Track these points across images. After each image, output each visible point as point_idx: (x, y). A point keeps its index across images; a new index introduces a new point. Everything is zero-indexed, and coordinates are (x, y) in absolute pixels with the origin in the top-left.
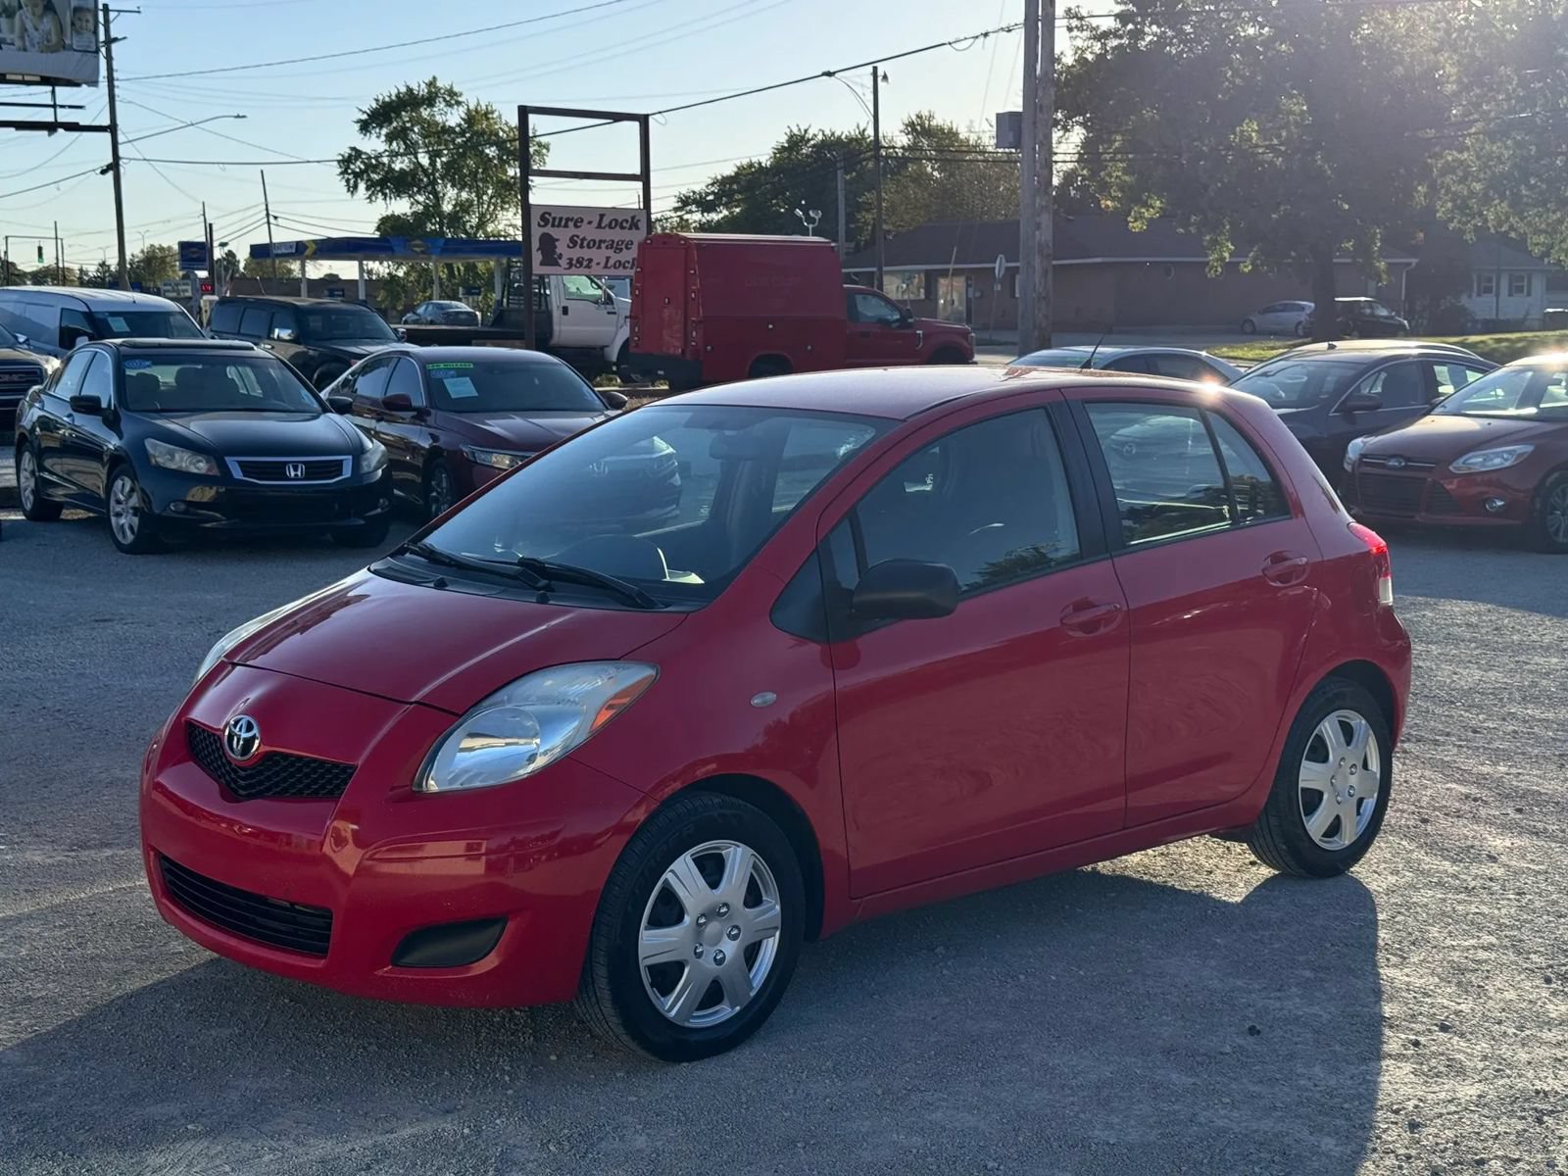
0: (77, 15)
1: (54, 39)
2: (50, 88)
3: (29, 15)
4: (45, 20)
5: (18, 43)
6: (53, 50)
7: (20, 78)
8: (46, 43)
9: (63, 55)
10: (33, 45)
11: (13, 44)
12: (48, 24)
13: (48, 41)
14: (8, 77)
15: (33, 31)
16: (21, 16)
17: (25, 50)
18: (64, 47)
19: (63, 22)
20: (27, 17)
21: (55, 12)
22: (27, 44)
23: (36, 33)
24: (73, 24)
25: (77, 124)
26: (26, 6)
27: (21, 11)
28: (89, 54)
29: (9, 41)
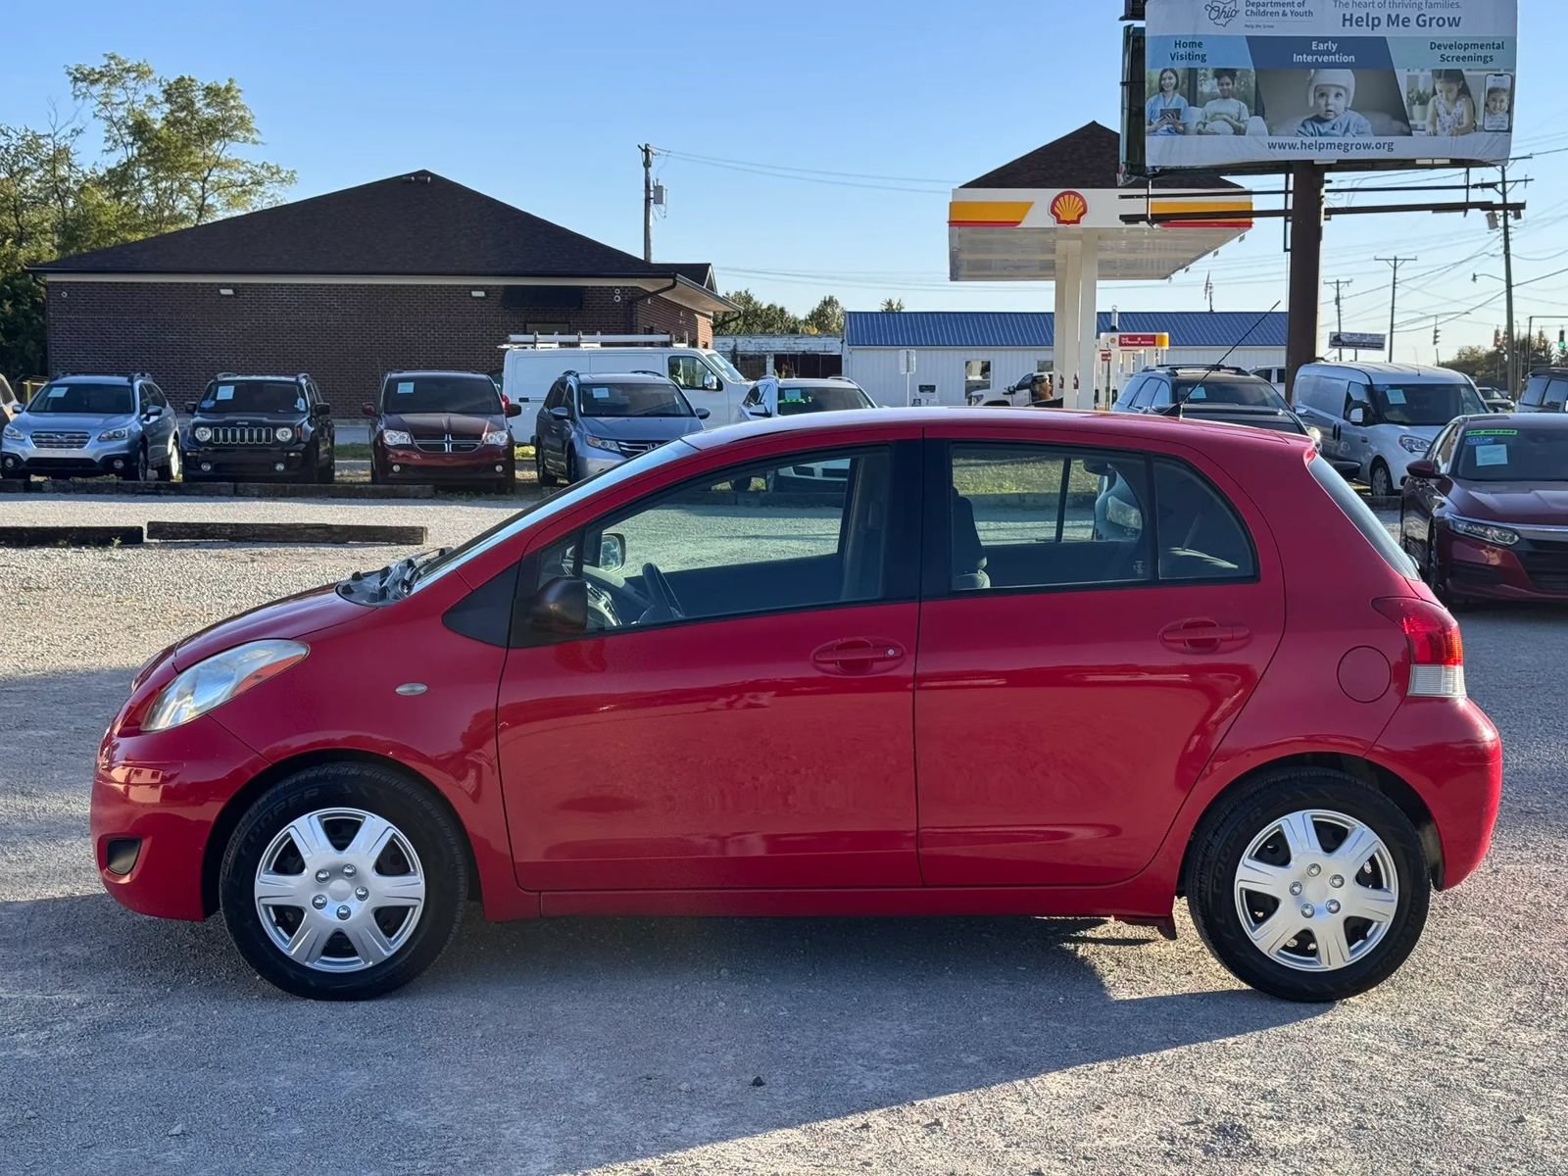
0: (1493, 96)
1: (1466, 121)
2: (1464, 170)
3: (1443, 101)
4: (1458, 104)
5: (1430, 129)
6: (1465, 132)
7: (1429, 162)
8: (1457, 125)
9: (1473, 137)
10: (1444, 129)
11: (1424, 130)
12: (1461, 108)
13: (1459, 124)
14: (1418, 162)
15: (1445, 115)
16: (1435, 101)
17: (1435, 134)
18: (1475, 129)
19: (1476, 103)
20: (1440, 103)
21: (1470, 96)
22: (1438, 128)
23: (1448, 118)
24: (1486, 105)
25: (1491, 202)
26: (1441, 92)
27: (1435, 98)
28: (1501, 134)
29: (1420, 127)
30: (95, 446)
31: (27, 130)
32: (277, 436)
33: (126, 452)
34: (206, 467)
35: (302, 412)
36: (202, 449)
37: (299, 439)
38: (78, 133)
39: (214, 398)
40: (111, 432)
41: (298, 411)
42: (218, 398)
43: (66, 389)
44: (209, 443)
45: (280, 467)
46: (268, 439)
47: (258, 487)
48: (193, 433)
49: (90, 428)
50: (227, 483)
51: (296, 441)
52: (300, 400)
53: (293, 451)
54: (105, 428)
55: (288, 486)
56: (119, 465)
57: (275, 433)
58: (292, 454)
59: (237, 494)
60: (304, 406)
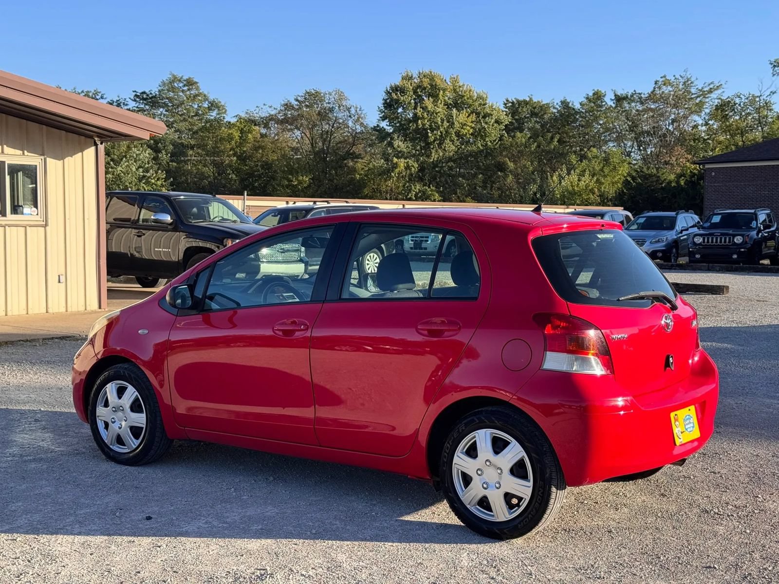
30: (648, 246)
31: (750, 94)
32: (735, 240)
33: (664, 248)
34: (698, 256)
35: (754, 228)
36: (697, 247)
37: (746, 242)
38: (773, 93)
39: (710, 222)
40: (657, 239)
41: (751, 228)
42: (712, 222)
43: (645, 219)
44: (700, 244)
45: (735, 256)
46: (729, 242)
47: (719, 266)
48: (693, 239)
49: (646, 237)
50: (705, 264)
51: (744, 243)
52: (754, 222)
53: (742, 248)
54: (654, 237)
55: (734, 266)
56: (660, 255)
57: (733, 239)
58: (743, 250)
59: (709, 270)
60: (755, 225)
